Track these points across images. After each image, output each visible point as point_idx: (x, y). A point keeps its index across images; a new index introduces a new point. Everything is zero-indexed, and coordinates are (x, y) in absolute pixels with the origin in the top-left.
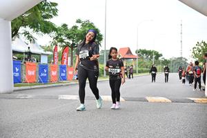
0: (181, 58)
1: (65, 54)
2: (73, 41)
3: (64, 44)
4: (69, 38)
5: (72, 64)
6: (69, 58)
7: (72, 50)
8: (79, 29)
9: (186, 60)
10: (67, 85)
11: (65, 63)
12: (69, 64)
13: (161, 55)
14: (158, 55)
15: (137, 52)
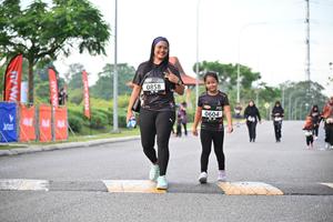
0: (308, 83)
1: (14, 75)
2: (33, 41)
3: (11, 48)
4: (23, 33)
5: (31, 99)
6: (24, 86)
7: (32, 64)
8: (48, 9)
9: (320, 87)
10: (20, 154)
11: (13, 96)
12: (24, 99)
13: (258, 76)
14: (250, 77)
15: (198, 68)
